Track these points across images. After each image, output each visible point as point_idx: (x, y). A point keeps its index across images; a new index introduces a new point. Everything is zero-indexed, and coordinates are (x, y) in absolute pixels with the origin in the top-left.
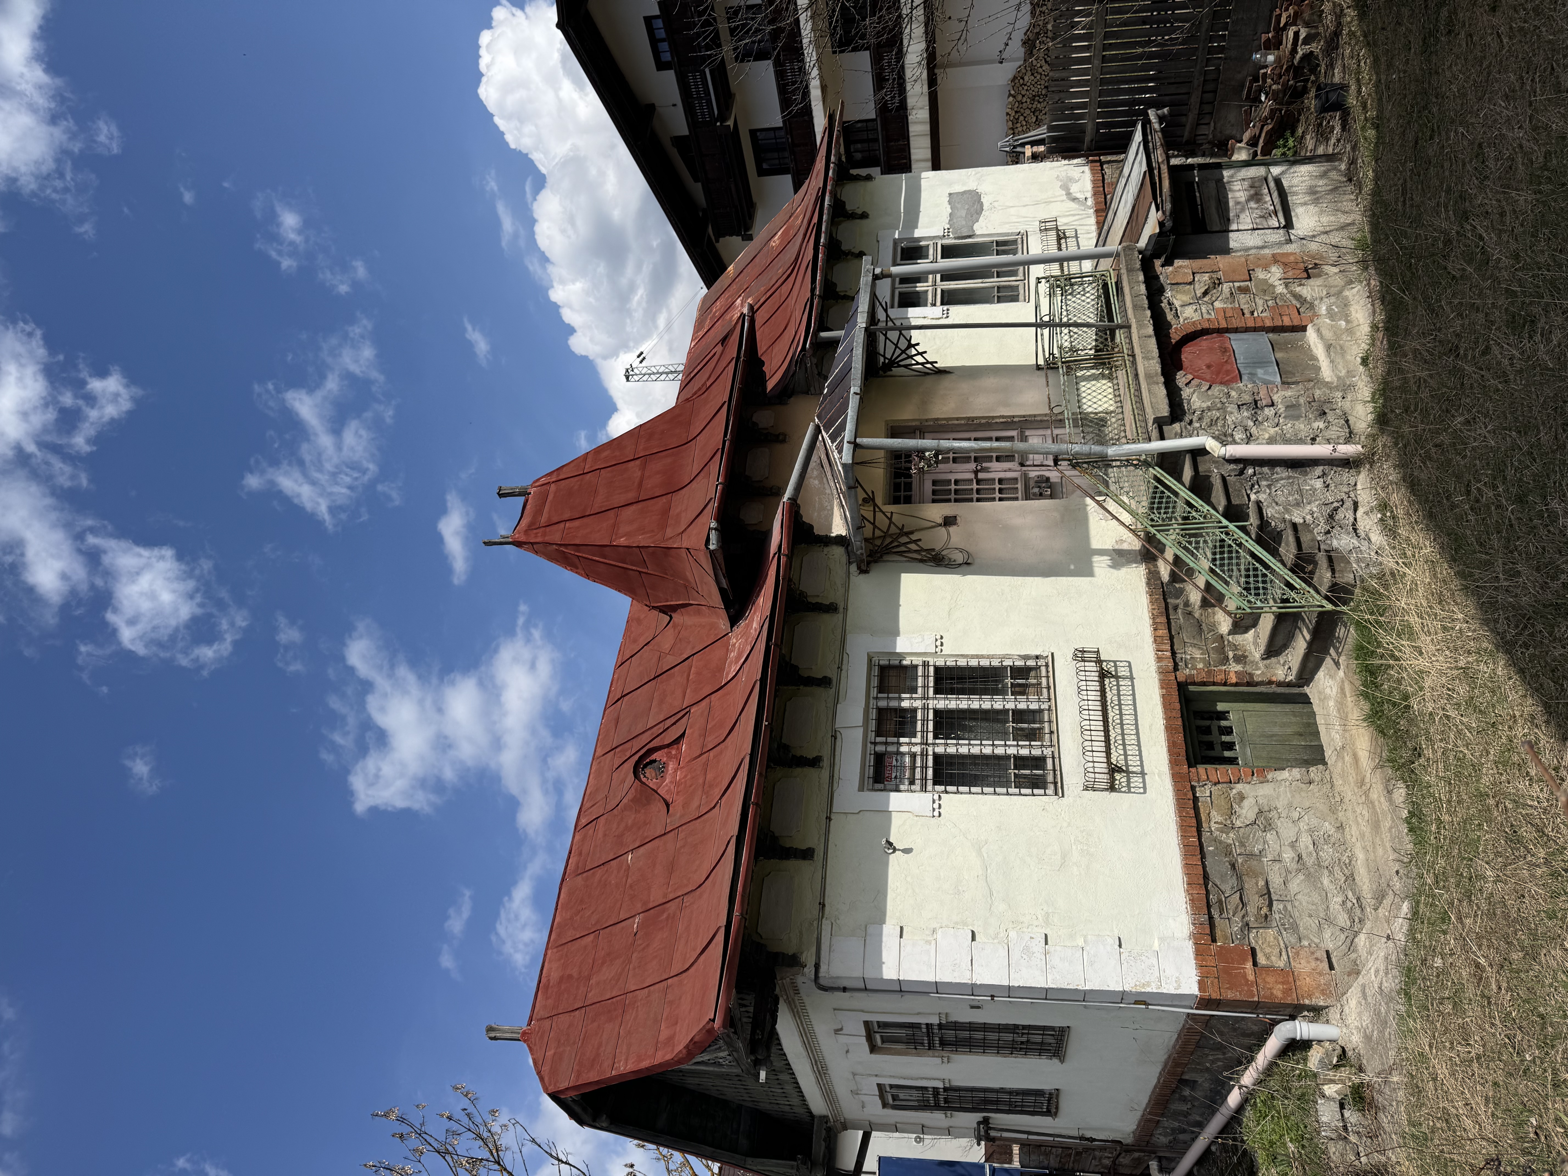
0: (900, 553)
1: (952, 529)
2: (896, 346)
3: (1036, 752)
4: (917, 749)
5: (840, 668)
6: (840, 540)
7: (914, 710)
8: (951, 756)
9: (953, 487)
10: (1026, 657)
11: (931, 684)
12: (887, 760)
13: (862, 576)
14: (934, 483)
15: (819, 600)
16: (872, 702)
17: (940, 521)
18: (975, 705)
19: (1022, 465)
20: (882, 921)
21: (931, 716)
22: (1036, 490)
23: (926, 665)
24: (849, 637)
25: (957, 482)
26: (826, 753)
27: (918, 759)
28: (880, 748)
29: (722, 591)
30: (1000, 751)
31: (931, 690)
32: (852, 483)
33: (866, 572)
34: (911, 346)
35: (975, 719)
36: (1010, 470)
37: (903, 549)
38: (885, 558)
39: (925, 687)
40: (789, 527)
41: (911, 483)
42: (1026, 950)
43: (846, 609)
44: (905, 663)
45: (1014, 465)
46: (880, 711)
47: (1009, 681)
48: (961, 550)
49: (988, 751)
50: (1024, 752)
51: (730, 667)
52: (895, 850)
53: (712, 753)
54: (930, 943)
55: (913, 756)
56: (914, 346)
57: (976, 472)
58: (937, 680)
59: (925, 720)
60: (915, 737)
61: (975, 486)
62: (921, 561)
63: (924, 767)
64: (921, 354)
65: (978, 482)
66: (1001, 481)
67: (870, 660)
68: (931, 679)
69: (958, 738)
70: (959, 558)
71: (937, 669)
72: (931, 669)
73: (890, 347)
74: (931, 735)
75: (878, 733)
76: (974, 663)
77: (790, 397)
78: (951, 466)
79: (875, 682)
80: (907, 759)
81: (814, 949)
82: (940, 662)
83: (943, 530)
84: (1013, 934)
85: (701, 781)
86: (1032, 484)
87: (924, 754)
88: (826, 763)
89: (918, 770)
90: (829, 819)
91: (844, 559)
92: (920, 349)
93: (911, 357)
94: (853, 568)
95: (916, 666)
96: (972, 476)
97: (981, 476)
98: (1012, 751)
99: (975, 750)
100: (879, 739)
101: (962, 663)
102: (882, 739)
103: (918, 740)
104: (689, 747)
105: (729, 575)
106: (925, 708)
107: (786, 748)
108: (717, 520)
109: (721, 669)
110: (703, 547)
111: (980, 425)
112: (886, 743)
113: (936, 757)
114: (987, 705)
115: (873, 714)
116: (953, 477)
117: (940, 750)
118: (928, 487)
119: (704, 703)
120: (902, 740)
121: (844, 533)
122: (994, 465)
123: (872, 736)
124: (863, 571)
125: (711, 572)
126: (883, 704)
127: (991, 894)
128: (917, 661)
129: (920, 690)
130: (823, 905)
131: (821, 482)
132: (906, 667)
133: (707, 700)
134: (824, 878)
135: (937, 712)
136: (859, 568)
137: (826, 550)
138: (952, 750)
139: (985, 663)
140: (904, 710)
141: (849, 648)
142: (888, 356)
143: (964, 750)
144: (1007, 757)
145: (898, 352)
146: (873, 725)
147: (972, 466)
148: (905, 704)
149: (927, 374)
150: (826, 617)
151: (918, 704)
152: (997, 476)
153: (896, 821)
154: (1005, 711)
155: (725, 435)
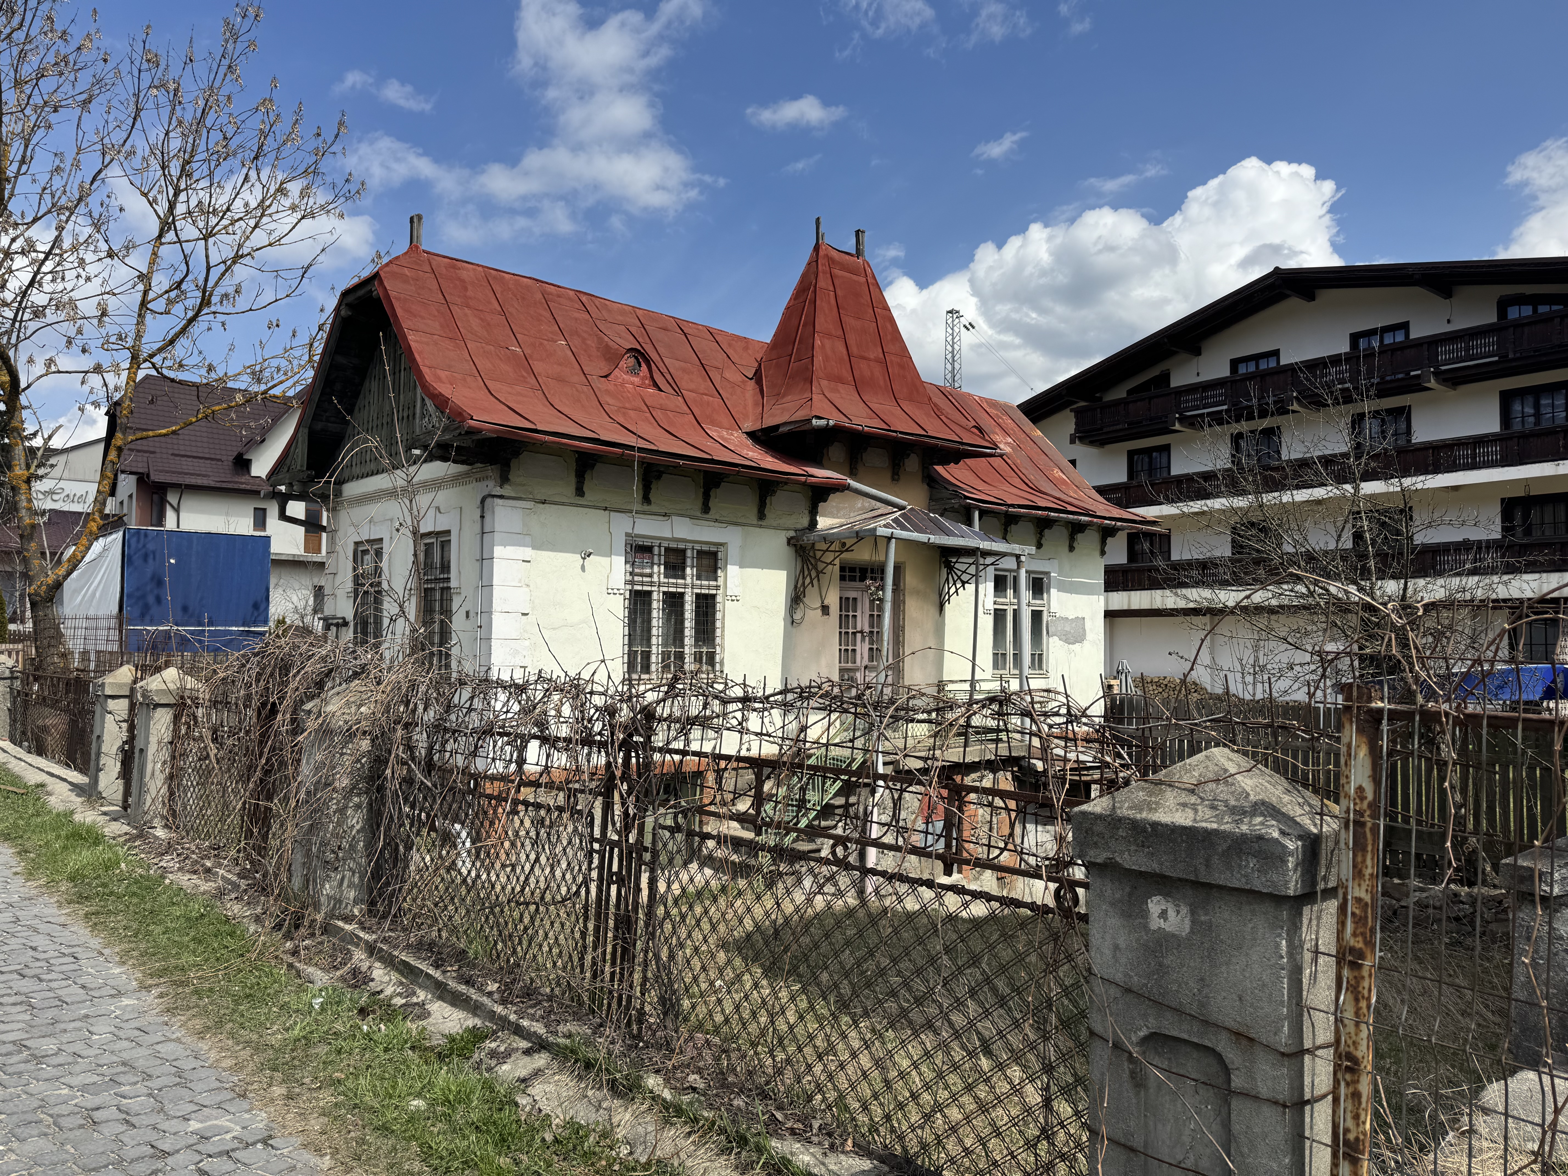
0: (802, 571)
1: (819, 612)
2: (964, 572)
3: (653, 668)
4: (655, 579)
5: (716, 521)
6: (813, 524)
7: (684, 578)
8: (650, 604)
9: (851, 614)
10: (722, 663)
11: (703, 591)
12: (646, 555)
13: (785, 540)
14: (855, 599)
15: (768, 505)
16: (690, 545)
17: (826, 603)
18: (687, 624)
19: (866, 667)
20: (535, 547)
21: (679, 590)
22: (846, 677)
23: (717, 587)
24: (740, 528)
25: (855, 617)
26: (653, 508)
27: (648, 579)
28: (656, 550)
29: (777, 427)
30: (654, 640)
31: (698, 591)
32: (861, 534)
33: (789, 543)
34: (964, 583)
35: (676, 623)
36: (862, 658)
37: (806, 573)
38: (799, 559)
39: (701, 587)
40: (827, 483)
41: (855, 581)
42: (517, 652)
43: (761, 526)
44: (719, 571)
45: (866, 661)
46: (684, 551)
47: (705, 650)
48: (803, 618)
49: (654, 631)
50: (653, 659)
51: (715, 431)
52: (584, 559)
53: (649, 415)
54: (520, 581)
55: (651, 575)
56: (963, 586)
57: (862, 632)
58: (706, 596)
59: (676, 585)
60: (665, 577)
61: (850, 631)
62: (796, 587)
63: (642, 584)
64: (957, 591)
65: (854, 634)
66: (854, 651)
67: (721, 544)
68: (707, 592)
69: (663, 610)
70: (797, 616)
71: (714, 596)
72: (714, 592)
73: (963, 567)
74: (665, 589)
75: (667, 549)
76: (718, 624)
77: (928, 485)
78: (868, 613)
79: (705, 548)
80: (648, 571)
81: (513, 495)
82: (719, 599)
83: (819, 604)
84: (527, 643)
85: (627, 405)
86: (851, 674)
87: (652, 584)
88: (646, 508)
89: (640, 579)
90: (606, 509)
91: (799, 526)
92: (961, 591)
93: (955, 584)
94: (792, 534)
95: (716, 580)
96: (859, 629)
97: (859, 636)
98: (654, 649)
99: (654, 622)
100: (663, 549)
101: (719, 615)
102: (663, 553)
103: (662, 579)
104: (652, 395)
105: (790, 433)
106: (685, 586)
107: (659, 477)
108: (835, 426)
109: (713, 423)
110: (814, 414)
111: (898, 636)
112: (660, 555)
113: (650, 593)
114: (687, 632)
115: (681, 546)
116: (859, 614)
117: (655, 596)
118: (852, 594)
119: (686, 408)
120: (662, 567)
121: (819, 526)
122: (866, 646)
123: (665, 544)
124: (789, 541)
125: (793, 419)
126: (689, 553)
127: (554, 629)
128: (721, 581)
129: (699, 582)
130: (544, 502)
131: (860, 509)
132: (715, 572)
133: (689, 411)
134: (563, 504)
135: (682, 595)
136: (792, 538)
137: (807, 512)
138: (655, 605)
139: (718, 632)
140: (684, 570)
141: (731, 528)
142: (957, 566)
143: (655, 614)
144: (649, 645)
145: (959, 573)
146: (673, 545)
147: (867, 629)
148: (688, 571)
149: (940, 596)
150: (755, 511)
151: (689, 580)
152: (858, 648)
153: (604, 561)
154: (682, 646)
155: (901, 433)
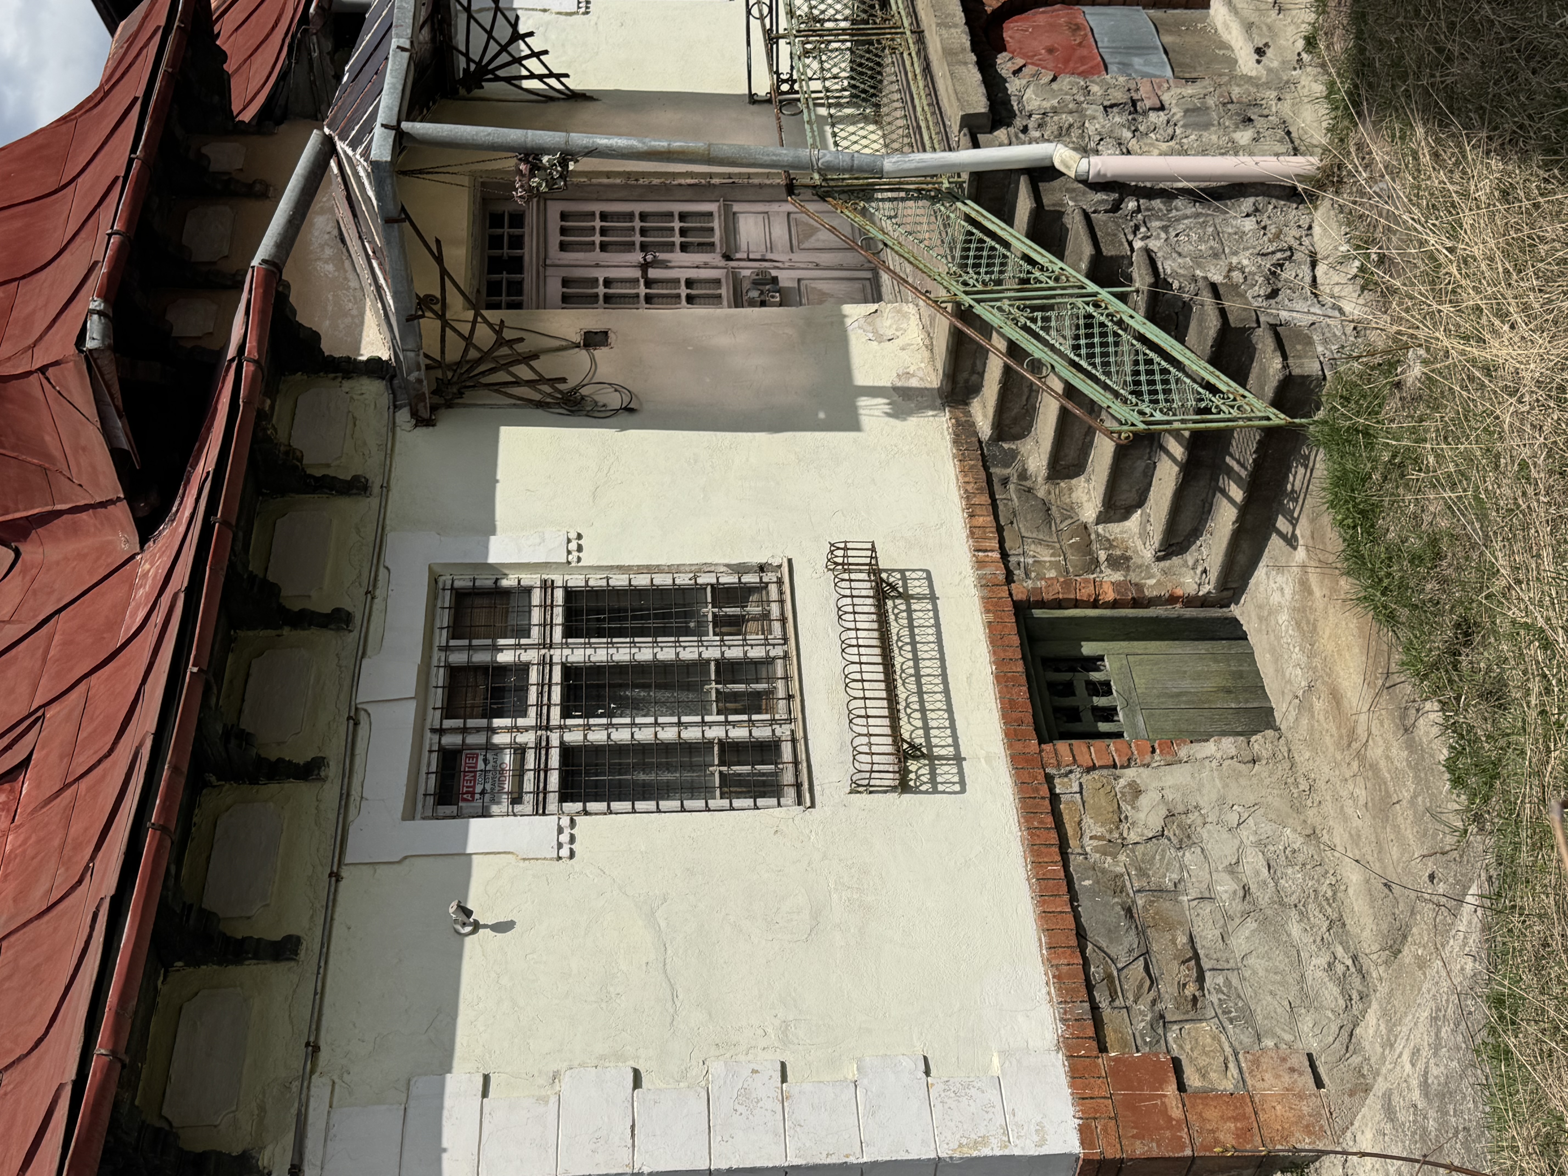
0: (498, 388)
1: (600, 353)
2: (490, 33)
3: (762, 733)
4: (528, 738)
5: (370, 594)
6: (375, 367)
7: (523, 669)
8: (596, 750)
9: (601, 290)
10: (740, 569)
11: (559, 619)
12: (464, 763)
13: (422, 431)
14: (566, 282)
15: (331, 472)
16: (437, 657)
17: (577, 338)
18: (645, 654)
19: (727, 257)
20: (446, 1067)
21: (557, 676)
22: (754, 294)
23: (547, 586)
24: (391, 538)
25: (608, 283)
26: (334, 751)
27: (530, 756)
28: (451, 740)
29: (118, 456)
30: (692, 734)
31: (558, 632)
32: (394, 212)
33: (429, 423)
34: (517, 36)
35: (645, 686)
36: (706, 266)
37: (502, 376)
38: (469, 397)
39: (547, 625)
40: (263, 312)
41: (520, 283)
42: (745, 1095)
43: (386, 488)
44: (505, 583)
45: (714, 258)
46: (453, 672)
47: (709, 611)
48: (617, 388)
49: (668, 734)
50: (739, 733)
51: (134, 615)
52: (477, 926)
53: (84, 784)
54: (545, 1100)
55: (520, 751)
56: (523, 37)
57: (645, 267)
58: (570, 613)
59: (545, 685)
60: (524, 715)
61: (642, 290)
62: (540, 405)
63: (542, 770)
64: (537, 55)
65: (649, 283)
66: (689, 283)
67: (434, 580)
68: (559, 612)
69: (610, 715)
70: (614, 400)
71: (570, 594)
72: (559, 595)
73: (478, 38)
74: (556, 712)
75: (449, 712)
76: (642, 581)
78: (597, 255)
79: (444, 618)
80: (508, 759)
81: (290, 1138)
82: (576, 581)
83: (583, 355)
84: (717, 1068)
86: (746, 285)
87: (543, 747)
88: (333, 771)
89: (529, 776)
90: (336, 877)
91: (385, 399)
94: (404, 416)
95: (528, 590)
96: (637, 273)
97: (653, 273)
98: (715, 733)
99: (645, 735)
100: (448, 723)
101: (619, 581)
102: (458, 723)
103: (531, 720)
104: (37, 785)
106: (546, 663)
107: (245, 738)
108: (105, 296)
109: (114, 624)
110: (72, 350)
111: (650, 187)
112: (464, 730)
113: (567, 751)
114: (666, 654)
115: (439, 677)
116: (601, 275)
117: (574, 737)
118: (554, 288)
119: (74, 695)
120: (497, 722)
121: (385, 354)
122: (678, 257)
123: (434, 718)
124: (423, 421)
125: (91, 410)
126: (459, 658)
127: (674, 996)
128: (530, 579)
129: (535, 631)
130: (314, 1049)
131: (340, 267)
132: (507, 592)
133: (82, 687)
134: (319, 994)
135: (569, 671)
136: (414, 414)
137: (347, 385)
138: (598, 737)
139: (663, 580)
140: (503, 670)
141: (389, 558)
142: (475, 55)
143: (622, 736)
144: (707, 745)
145: (493, 48)
146: (437, 698)
147: (637, 257)
148: (505, 657)
149: (551, 99)
150: (344, 503)
151: (531, 656)
152: (684, 275)
153: (481, 870)
154: (702, 664)
155: (134, 150)
